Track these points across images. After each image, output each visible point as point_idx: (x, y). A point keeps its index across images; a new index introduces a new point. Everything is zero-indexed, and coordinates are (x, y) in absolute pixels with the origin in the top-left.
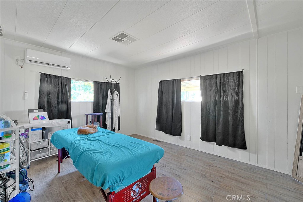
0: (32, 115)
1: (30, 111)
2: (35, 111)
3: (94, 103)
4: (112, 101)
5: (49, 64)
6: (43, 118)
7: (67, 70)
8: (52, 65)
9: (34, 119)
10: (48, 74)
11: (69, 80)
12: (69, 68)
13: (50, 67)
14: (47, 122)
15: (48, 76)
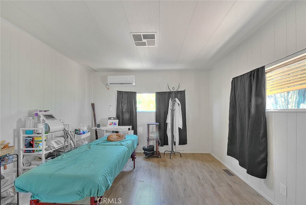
0: (110, 121)
1: (110, 118)
2: (112, 119)
3: (156, 113)
4: (173, 111)
5: (121, 84)
6: (115, 124)
7: (134, 86)
8: (123, 84)
9: (110, 124)
10: (121, 91)
11: (135, 93)
12: (134, 84)
13: (123, 86)
14: (117, 128)
15: (121, 93)
